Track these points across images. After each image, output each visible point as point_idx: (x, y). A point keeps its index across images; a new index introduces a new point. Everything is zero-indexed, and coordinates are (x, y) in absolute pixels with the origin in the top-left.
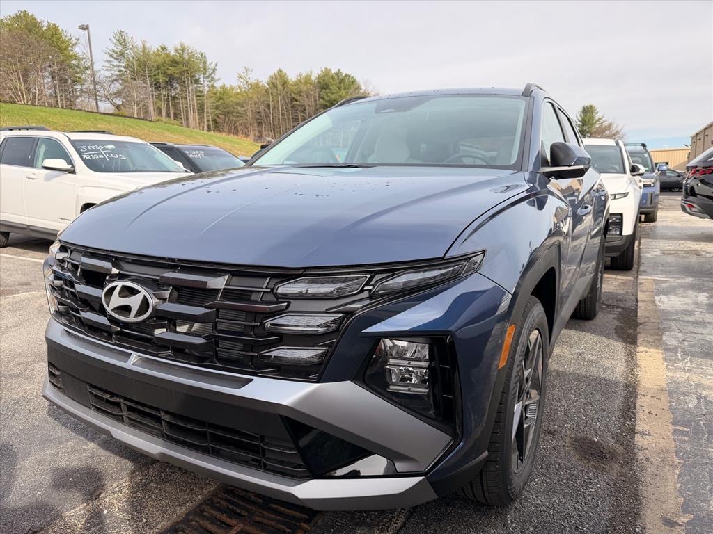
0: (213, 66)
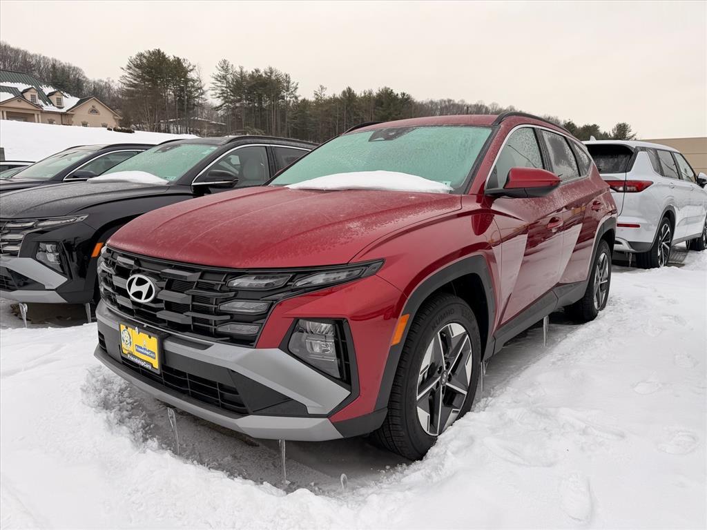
0: (295, 85)
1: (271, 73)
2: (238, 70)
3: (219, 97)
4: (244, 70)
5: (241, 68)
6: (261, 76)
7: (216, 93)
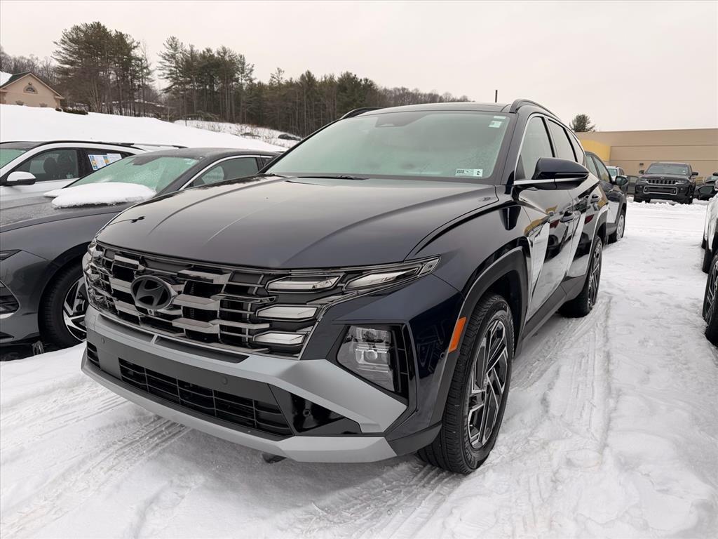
0: (250, 67)
1: (225, 53)
2: (188, 49)
3: (167, 78)
4: (195, 49)
5: (192, 47)
6: (213, 56)
7: (164, 74)
